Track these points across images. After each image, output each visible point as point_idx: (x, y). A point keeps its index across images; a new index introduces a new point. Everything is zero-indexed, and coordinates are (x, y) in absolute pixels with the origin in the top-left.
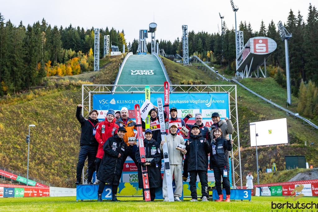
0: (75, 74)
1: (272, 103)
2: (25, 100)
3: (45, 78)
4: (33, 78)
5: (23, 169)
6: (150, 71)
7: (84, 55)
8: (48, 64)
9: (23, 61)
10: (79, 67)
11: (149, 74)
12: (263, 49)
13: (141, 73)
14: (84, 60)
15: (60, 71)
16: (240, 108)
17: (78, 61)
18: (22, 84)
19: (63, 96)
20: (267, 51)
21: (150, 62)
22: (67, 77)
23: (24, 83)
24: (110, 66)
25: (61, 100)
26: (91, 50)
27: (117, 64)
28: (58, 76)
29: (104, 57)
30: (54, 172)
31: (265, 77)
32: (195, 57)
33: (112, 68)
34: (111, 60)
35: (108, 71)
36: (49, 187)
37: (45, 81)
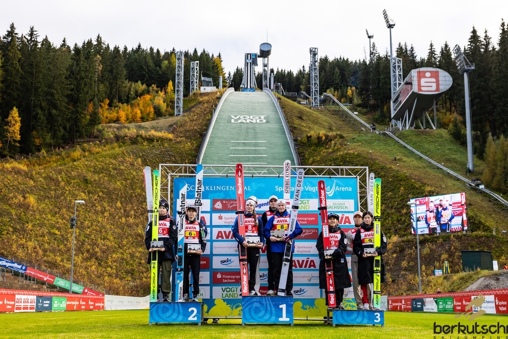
0: (145, 120)
1: (445, 169)
2: (69, 159)
3: (100, 127)
4: (81, 127)
5: (64, 266)
6: (260, 118)
7: (160, 92)
8: (105, 104)
9: (66, 100)
10: (152, 110)
11: (258, 121)
12: (431, 86)
13: (246, 120)
14: (160, 100)
15: (123, 114)
16: (396, 176)
17: (151, 100)
18: (64, 135)
19: (127, 155)
20: (438, 89)
21: (261, 104)
22: (133, 124)
23: (67, 134)
24: (199, 109)
25: (123, 160)
26: (171, 83)
27: (209, 106)
28: (120, 124)
29: (191, 94)
30: (112, 271)
31: (434, 128)
32: (329, 96)
33: (202, 111)
34: (201, 99)
35: (196, 117)
36: (103, 295)
37: (100, 131)
